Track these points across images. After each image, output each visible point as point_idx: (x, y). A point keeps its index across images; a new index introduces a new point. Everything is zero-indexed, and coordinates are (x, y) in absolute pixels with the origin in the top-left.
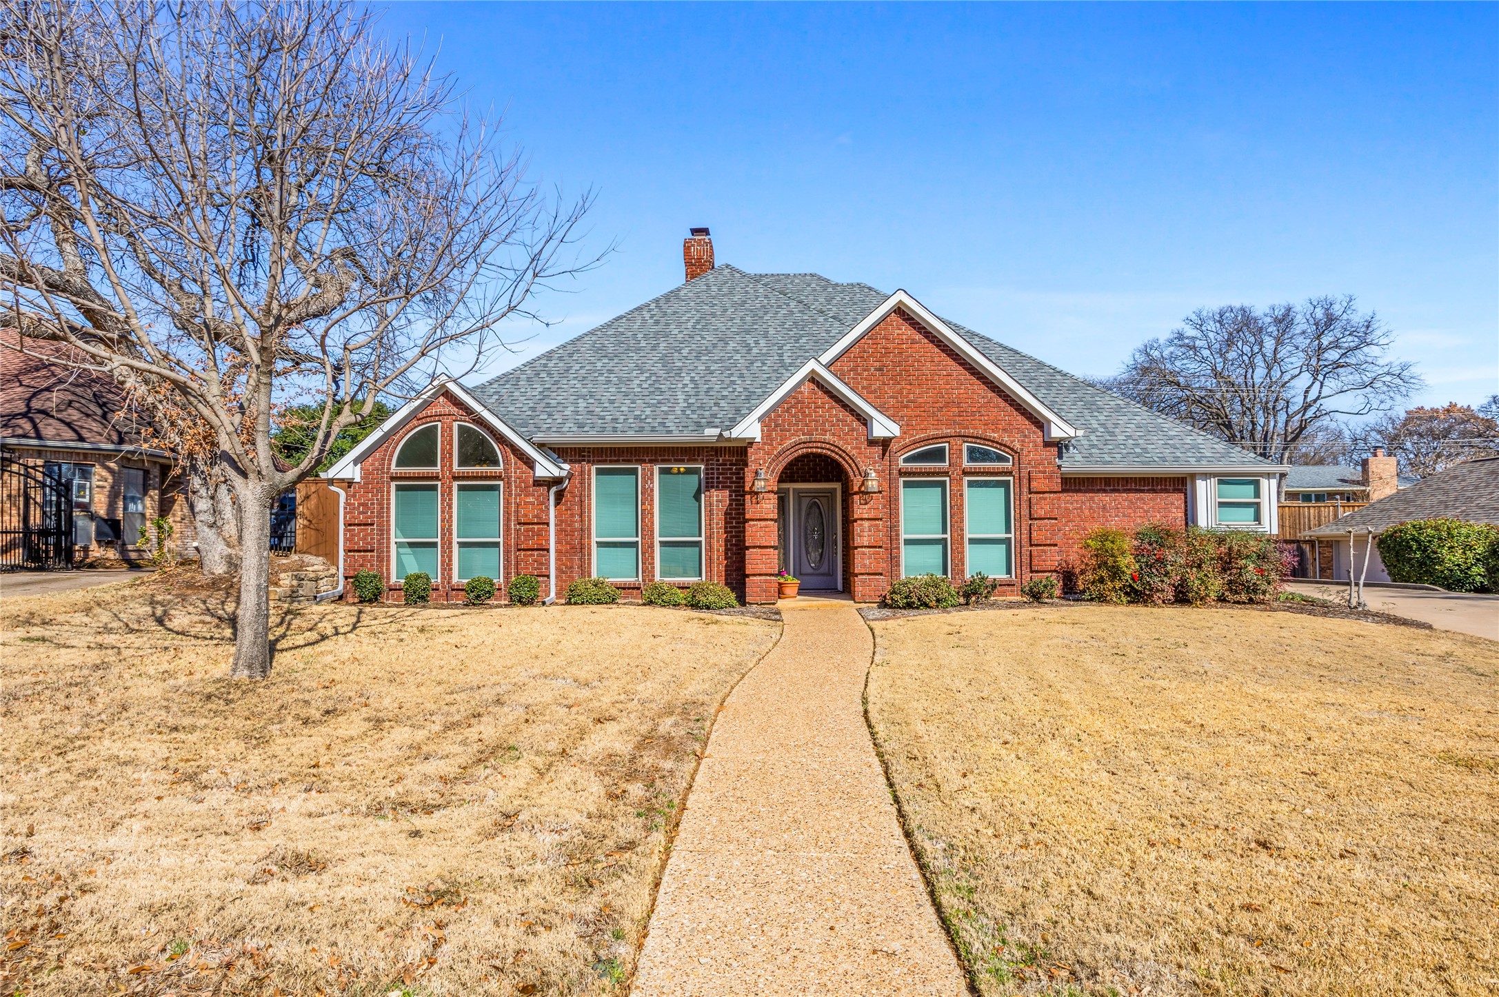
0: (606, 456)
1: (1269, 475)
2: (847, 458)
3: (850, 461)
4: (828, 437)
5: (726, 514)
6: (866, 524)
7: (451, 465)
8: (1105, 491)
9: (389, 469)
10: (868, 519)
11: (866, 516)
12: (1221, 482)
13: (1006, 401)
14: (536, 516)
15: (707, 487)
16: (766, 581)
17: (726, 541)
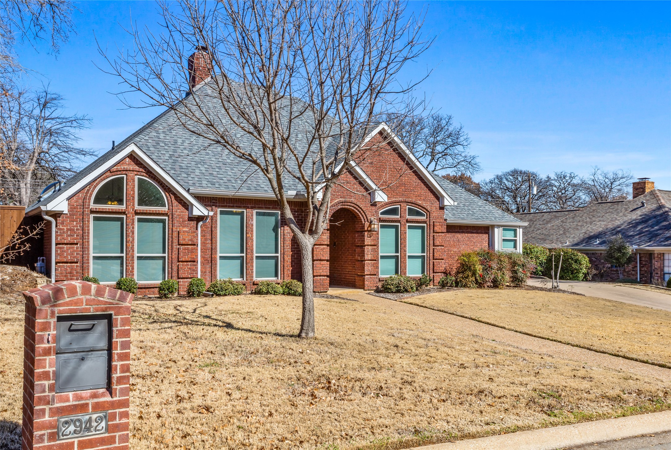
0: (227, 203)
1: (519, 227)
2: (362, 212)
3: (363, 214)
4: (353, 200)
5: (292, 240)
6: (370, 247)
7: (134, 205)
8: (459, 232)
9: (89, 205)
10: (371, 245)
11: (370, 244)
12: (504, 230)
13: (425, 185)
14: (191, 240)
15: (281, 224)
16: (323, 279)
17: (292, 256)
